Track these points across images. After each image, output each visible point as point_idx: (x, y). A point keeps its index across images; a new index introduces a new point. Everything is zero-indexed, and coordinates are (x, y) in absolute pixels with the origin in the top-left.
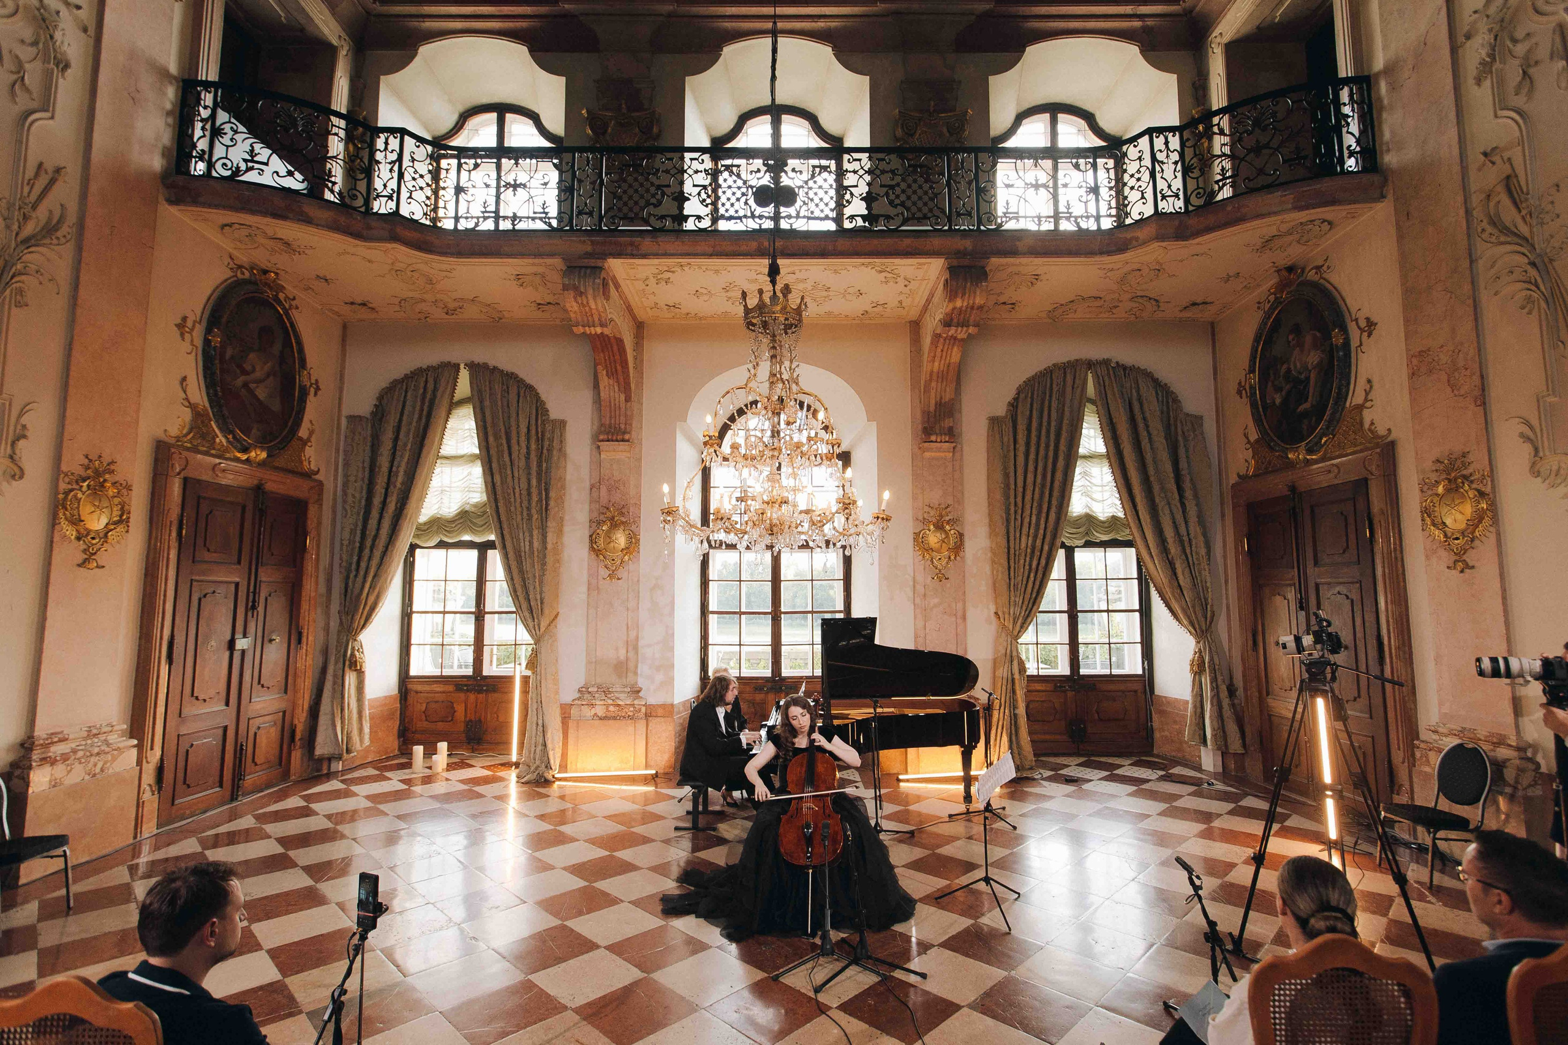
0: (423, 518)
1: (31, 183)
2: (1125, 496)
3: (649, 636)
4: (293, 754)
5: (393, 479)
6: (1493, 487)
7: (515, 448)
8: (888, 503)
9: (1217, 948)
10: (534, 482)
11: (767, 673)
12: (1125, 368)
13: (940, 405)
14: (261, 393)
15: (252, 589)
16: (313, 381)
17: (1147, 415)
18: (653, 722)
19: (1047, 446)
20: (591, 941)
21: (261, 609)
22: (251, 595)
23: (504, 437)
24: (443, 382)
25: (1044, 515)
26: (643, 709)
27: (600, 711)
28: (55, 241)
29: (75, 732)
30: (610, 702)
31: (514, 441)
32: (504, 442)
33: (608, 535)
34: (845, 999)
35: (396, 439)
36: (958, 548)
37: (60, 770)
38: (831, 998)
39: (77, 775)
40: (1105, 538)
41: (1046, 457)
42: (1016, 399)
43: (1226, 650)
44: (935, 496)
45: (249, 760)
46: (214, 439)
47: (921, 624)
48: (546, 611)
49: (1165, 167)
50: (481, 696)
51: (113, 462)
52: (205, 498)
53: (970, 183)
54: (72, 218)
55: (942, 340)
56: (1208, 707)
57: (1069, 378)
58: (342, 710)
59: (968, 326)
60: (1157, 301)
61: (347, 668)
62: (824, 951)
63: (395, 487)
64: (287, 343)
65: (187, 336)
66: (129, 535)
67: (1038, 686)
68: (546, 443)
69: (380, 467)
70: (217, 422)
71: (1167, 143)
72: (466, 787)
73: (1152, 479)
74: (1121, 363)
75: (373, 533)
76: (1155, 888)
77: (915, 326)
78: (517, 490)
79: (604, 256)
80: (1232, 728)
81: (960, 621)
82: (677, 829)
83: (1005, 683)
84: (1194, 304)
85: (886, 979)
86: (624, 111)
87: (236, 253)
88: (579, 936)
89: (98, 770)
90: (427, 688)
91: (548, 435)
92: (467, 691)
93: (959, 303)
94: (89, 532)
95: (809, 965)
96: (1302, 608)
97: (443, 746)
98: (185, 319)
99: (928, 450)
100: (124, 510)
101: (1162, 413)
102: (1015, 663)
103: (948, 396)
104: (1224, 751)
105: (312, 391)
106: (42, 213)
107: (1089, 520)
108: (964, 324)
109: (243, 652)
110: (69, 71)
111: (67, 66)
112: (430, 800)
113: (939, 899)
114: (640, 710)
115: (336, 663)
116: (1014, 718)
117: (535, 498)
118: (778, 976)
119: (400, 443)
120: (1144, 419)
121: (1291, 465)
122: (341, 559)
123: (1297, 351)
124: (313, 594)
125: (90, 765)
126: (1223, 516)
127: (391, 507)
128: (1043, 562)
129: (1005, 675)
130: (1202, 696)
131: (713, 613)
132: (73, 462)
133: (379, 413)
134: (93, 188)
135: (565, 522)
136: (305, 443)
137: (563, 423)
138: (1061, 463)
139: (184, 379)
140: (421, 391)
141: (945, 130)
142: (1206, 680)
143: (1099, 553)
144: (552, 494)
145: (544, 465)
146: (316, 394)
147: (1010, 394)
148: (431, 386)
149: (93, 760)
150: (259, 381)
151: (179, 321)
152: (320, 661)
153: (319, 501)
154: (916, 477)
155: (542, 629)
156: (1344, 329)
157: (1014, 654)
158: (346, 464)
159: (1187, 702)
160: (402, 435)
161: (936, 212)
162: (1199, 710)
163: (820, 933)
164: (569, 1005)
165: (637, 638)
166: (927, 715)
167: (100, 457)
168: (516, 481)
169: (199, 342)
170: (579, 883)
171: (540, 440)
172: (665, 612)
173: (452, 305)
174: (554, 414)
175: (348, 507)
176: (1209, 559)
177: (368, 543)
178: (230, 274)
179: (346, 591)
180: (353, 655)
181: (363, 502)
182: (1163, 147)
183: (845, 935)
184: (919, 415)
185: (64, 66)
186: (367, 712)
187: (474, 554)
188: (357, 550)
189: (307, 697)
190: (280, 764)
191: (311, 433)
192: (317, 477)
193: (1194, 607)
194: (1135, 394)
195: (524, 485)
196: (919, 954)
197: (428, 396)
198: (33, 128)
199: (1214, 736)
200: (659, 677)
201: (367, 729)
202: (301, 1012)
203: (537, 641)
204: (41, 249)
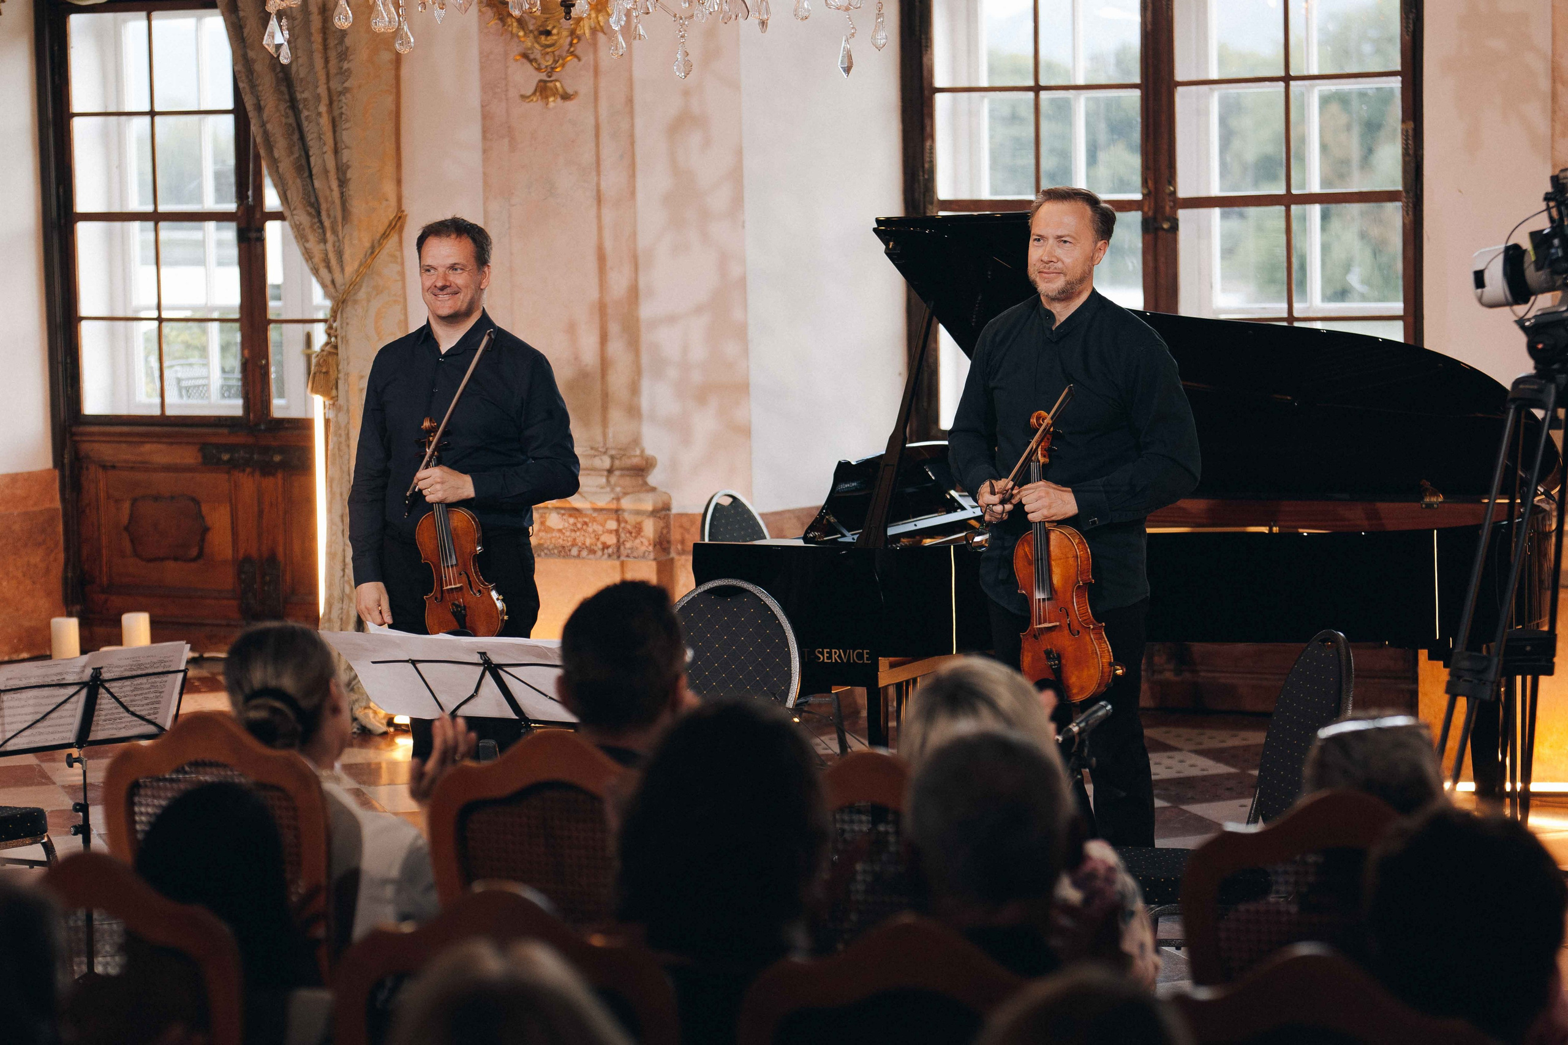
3: (671, 287)
26: (650, 528)
48: (358, 207)
50: (269, 483)
90: (123, 453)
92: (233, 465)
97: (142, 625)
114: (639, 529)
155: (350, 269)
165: (634, 294)
172: (718, 203)
187: (221, 24)
200: (705, 423)
203: (341, 302)
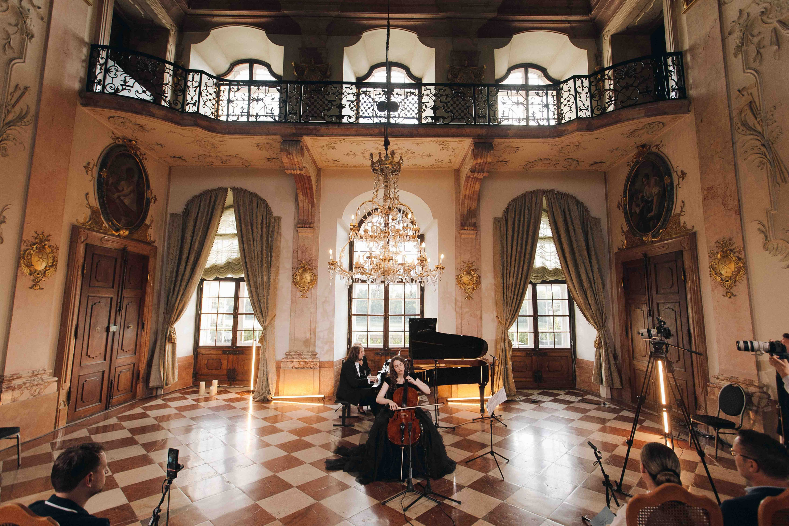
0: (208, 266)
1: (12, 94)
2: (562, 258)
3: (322, 327)
4: (138, 385)
5: (193, 246)
6: (745, 255)
7: (255, 230)
8: (443, 260)
9: (609, 489)
10: (264, 248)
11: (381, 346)
12: (562, 194)
13: (469, 211)
14: (127, 201)
15: (119, 301)
16: (153, 196)
17: (573, 218)
18: (323, 371)
19: (523, 233)
20: (288, 484)
21: (123, 311)
22: (119, 304)
23: (250, 225)
24: (219, 198)
25: (521, 267)
26: (318, 364)
27: (296, 365)
28: (23, 124)
29: (26, 374)
30: (301, 360)
31: (255, 228)
32: (250, 227)
33: (302, 275)
34: (419, 514)
35: (195, 226)
36: (478, 283)
37: (17, 393)
38: (412, 514)
39: (26, 395)
40: (552, 279)
41: (522, 238)
42: (507, 209)
43: (612, 335)
44: (467, 257)
45: (115, 388)
46: (102, 224)
47: (459, 321)
48: (270, 313)
49: (581, 95)
50: (235, 357)
51: (49, 236)
52: (96, 254)
53: (485, 101)
54: (32, 112)
55: (470, 179)
56: (603, 365)
57: (534, 199)
58: (164, 363)
59: (484, 172)
60: (577, 161)
61: (167, 342)
62: (409, 489)
63: (194, 249)
64: (141, 177)
65: (90, 172)
66: (57, 272)
67: (518, 354)
68: (271, 228)
69: (186, 240)
70: (103, 216)
71: (582, 83)
72: (226, 403)
73: (575, 250)
74: (560, 191)
75: (182, 273)
76: (578, 457)
77: (457, 172)
78: (256, 252)
79: (302, 135)
80: (615, 375)
81: (479, 320)
82: (334, 425)
83: (501, 352)
84: (596, 163)
85: (440, 504)
86: (313, 63)
87: (115, 131)
88: (283, 481)
89: (36, 393)
90: (207, 352)
91: (272, 224)
92: (229, 354)
93: (479, 161)
94: (36, 271)
95: (401, 497)
96: (650, 315)
97: (215, 382)
98: (89, 164)
99: (463, 234)
100: (54, 260)
101: (580, 217)
102: (507, 341)
103: (474, 207)
104: (611, 387)
105: (153, 201)
106: (17, 109)
107: (544, 270)
108: (482, 171)
109: (114, 333)
110: (33, 39)
111: (33, 36)
112: (208, 410)
113: (468, 463)
114: (316, 364)
115: (161, 339)
116: (506, 370)
117: (265, 256)
118: (385, 503)
119: (197, 227)
120: (571, 219)
121: (644, 243)
122: (165, 286)
123: (647, 188)
124: (150, 304)
125: (33, 391)
126: (611, 268)
127: (192, 259)
128: (521, 291)
129: (501, 348)
130: (600, 359)
131: (354, 315)
132: (29, 235)
133: (186, 212)
134: (44, 98)
135: (280, 269)
136: (148, 227)
137: (279, 218)
138: (530, 241)
139: (87, 194)
140: (208, 201)
141: (473, 75)
142: (602, 351)
143: (549, 286)
144: (274, 254)
145: (270, 239)
146: (154, 202)
147: (504, 206)
148: (213, 199)
149: (34, 388)
150: (125, 196)
151: (85, 164)
152: (153, 337)
153: (155, 257)
154: (457, 247)
155: (267, 323)
156: (670, 176)
157: (506, 337)
158: (169, 238)
159: (593, 362)
160: (198, 223)
161: (468, 116)
162: (599, 366)
163: (406, 480)
164: (277, 517)
165: (315, 327)
166: (462, 368)
167: (43, 233)
168: (255, 247)
169: (96, 175)
170: (283, 453)
171: (268, 227)
172: (330, 314)
173: (224, 158)
174: (275, 214)
175: (169, 260)
176: (604, 290)
177: (179, 278)
178: (112, 141)
179: (168, 301)
180: (170, 335)
181: (177, 258)
182: (580, 85)
183: (419, 481)
184: (459, 217)
185: (31, 36)
186: (177, 364)
187: (233, 284)
188: (173, 282)
189: (146, 356)
190: (131, 391)
191: (152, 222)
192: (154, 244)
193: (596, 314)
194: (566, 207)
195: (259, 248)
196: (457, 491)
197: (212, 204)
198: (14, 67)
199: (606, 379)
200: (326, 348)
201: (176, 373)
202: (137, 520)
203: (265, 329)
204: (16, 128)
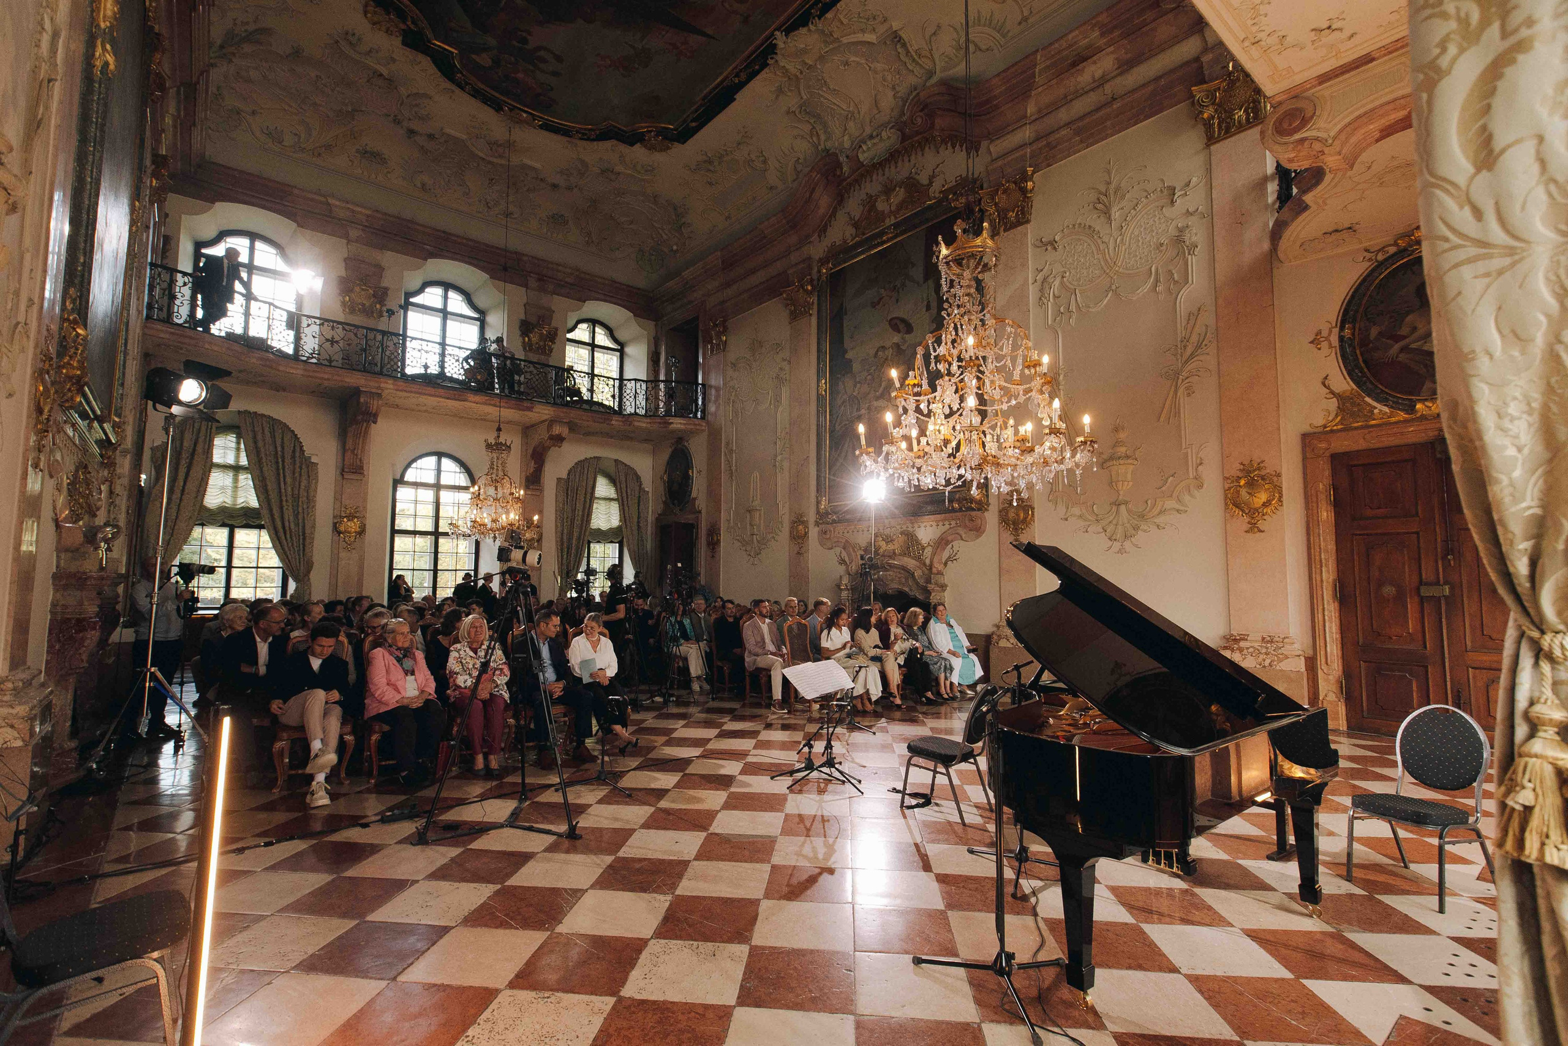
1: (1186, 328)
15: (1444, 538)
22: (1443, 544)
46: (1372, 412)
51: (1263, 462)
52: (1358, 466)
65: (1323, 344)
66: (1283, 507)
70: (1369, 395)
98: (1320, 333)
100: (1278, 489)
106: (1194, 338)
109: (1437, 598)
110: (1197, 249)
125: (1260, 659)
134: (1220, 301)
139: (1326, 378)
149: (1262, 657)
151: (1313, 337)
167: (1252, 460)
169: (1336, 342)
185: (1194, 249)
204: (1201, 358)
